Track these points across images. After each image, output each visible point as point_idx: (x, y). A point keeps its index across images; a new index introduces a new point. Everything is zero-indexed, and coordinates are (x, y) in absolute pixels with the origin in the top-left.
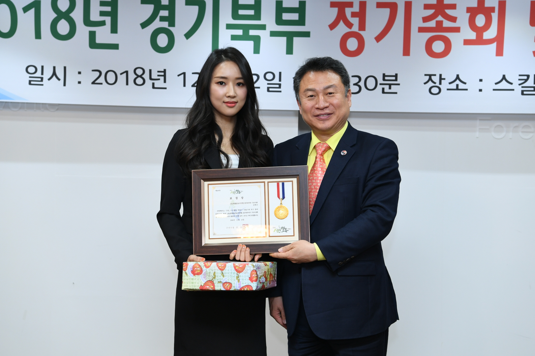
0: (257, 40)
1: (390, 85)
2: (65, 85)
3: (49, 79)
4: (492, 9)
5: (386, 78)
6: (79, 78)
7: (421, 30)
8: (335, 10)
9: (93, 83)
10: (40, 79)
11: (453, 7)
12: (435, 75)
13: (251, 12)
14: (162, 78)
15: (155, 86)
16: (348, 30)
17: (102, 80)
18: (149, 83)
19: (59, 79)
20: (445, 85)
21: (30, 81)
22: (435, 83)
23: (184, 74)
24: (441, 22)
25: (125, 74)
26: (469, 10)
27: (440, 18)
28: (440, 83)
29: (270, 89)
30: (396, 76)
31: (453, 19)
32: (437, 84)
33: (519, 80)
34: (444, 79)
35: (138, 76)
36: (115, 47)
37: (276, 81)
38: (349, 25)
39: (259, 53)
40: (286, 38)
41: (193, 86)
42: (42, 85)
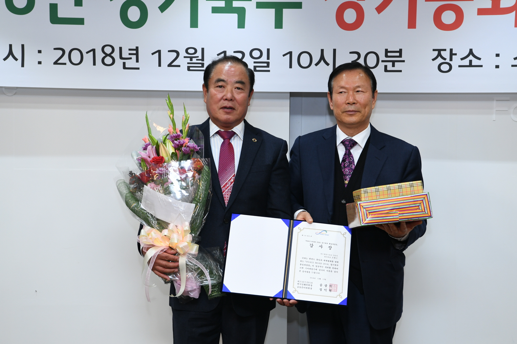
0: (241, 12)
1: (393, 62)
2: (23, 65)
3: (5, 59)
5: (389, 54)
6: (40, 57)
9: (56, 63)
12: (445, 50)
14: (134, 57)
15: (127, 66)
17: (65, 59)
18: (119, 63)
19: (16, 59)
20: (456, 61)
22: (445, 59)
23: (159, 52)
25: (92, 52)
28: (451, 59)
29: (258, 69)
30: (401, 50)
32: (448, 60)
34: (456, 54)
35: (107, 55)
36: (80, 21)
37: (264, 59)
39: (244, 28)
40: (274, 9)
41: (170, 65)
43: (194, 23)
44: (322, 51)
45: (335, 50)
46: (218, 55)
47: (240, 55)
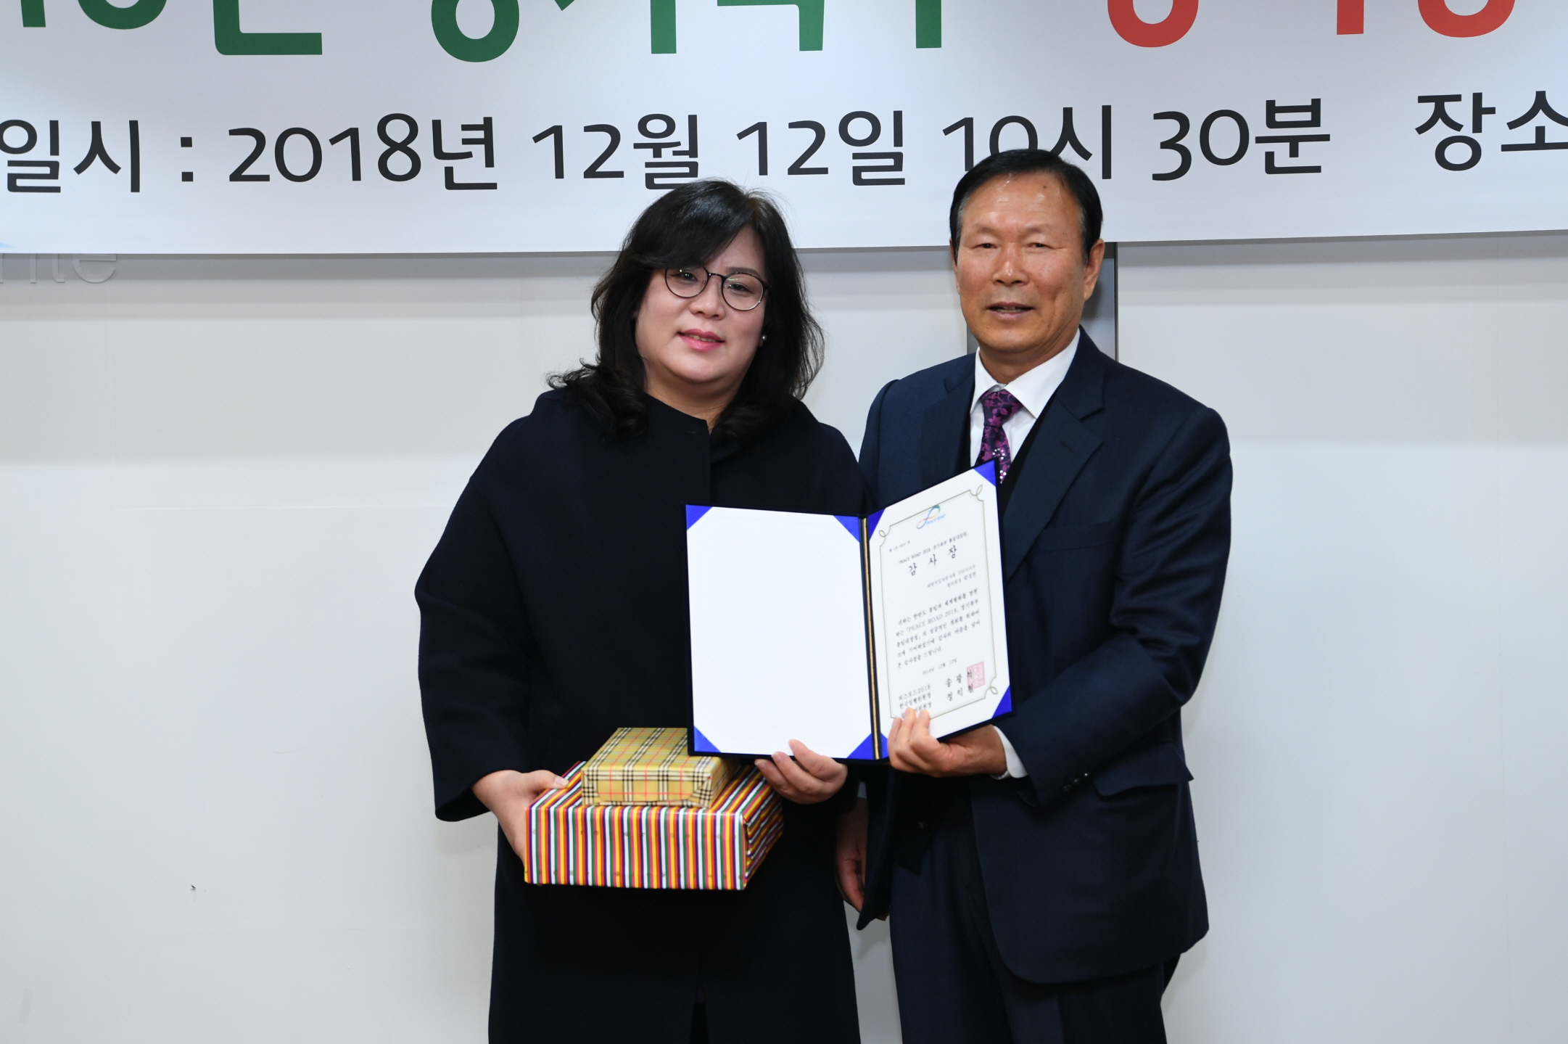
1: (1294, 143)
2: (135, 187)
3: (80, 169)
5: (1280, 117)
6: (187, 159)
9: (237, 176)
10: (46, 170)
12: (1457, 98)
14: (479, 150)
15: (457, 180)
17: (266, 163)
18: (433, 169)
19: (115, 168)
20: (1494, 133)
21: (12, 178)
22: (1458, 127)
23: (557, 131)
25: (347, 141)
28: (1477, 127)
29: (865, 176)
30: (1315, 107)
32: (1467, 131)
34: (1491, 111)
35: (394, 147)
36: (309, 44)
37: (885, 143)
39: (820, 48)
41: (591, 173)
42: (57, 190)
43: (664, 39)
44: (1068, 113)
45: (1107, 111)
46: (741, 136)
47: (811, 135)
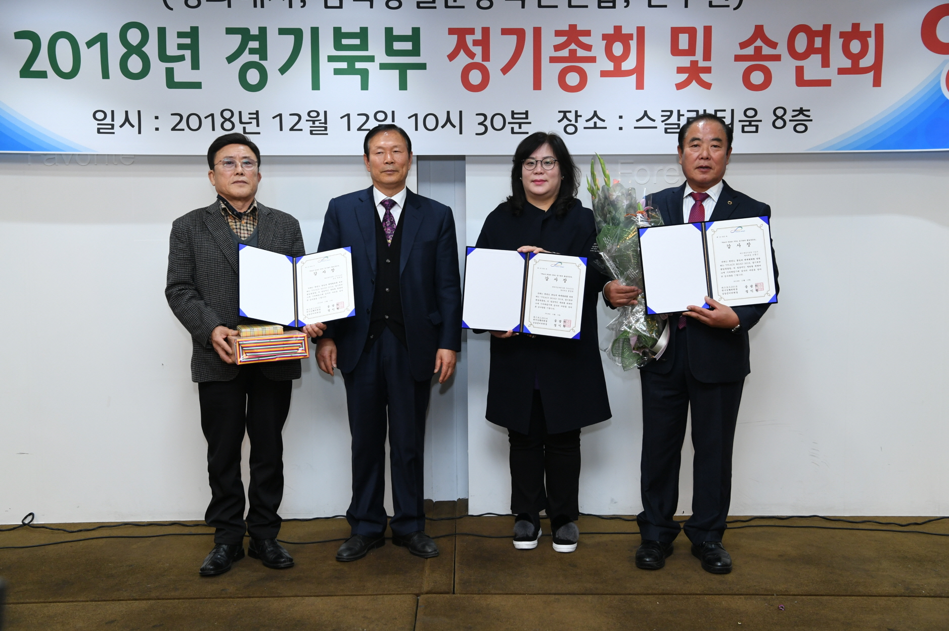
0: (364, 74)
1: (520, 124)
2: (140, 132)
3: (121, 126)
4: (630, 36)
5: (516, 116)
6: (157, 123)
7: (553, 60)
8: (454, 38)
9: (174, 129)
10: (110, 127)
11: (587, 33)
12: (570, 112)
13: (357, 42)
14: (254, 121)
16: (470, 61)
17: (183, 125)
18: (239, 127)
19: (133, 126)
20: (581, 123)
21: (99, 129)
22: (570, 121)
23: (280, 115)
24: (576, 50)
25: (210, 117)
26: (605, 37)
27: (573, 46)
28: (576, 121)
30: (526, 113)
31: (588, 48)
32: (573, 122)
33: (662, 116)
34: (581, 116)
35: (226, 120)
36: (197, 85)
38: (471, 55)
39: (367, 89)
40: (398, 71)
41: (292, 129)
42: (113, 133)
43: (316, 85)
44: (448, 113)
45: (461, 112)
46: (342, 118)
47: (364, 118)
